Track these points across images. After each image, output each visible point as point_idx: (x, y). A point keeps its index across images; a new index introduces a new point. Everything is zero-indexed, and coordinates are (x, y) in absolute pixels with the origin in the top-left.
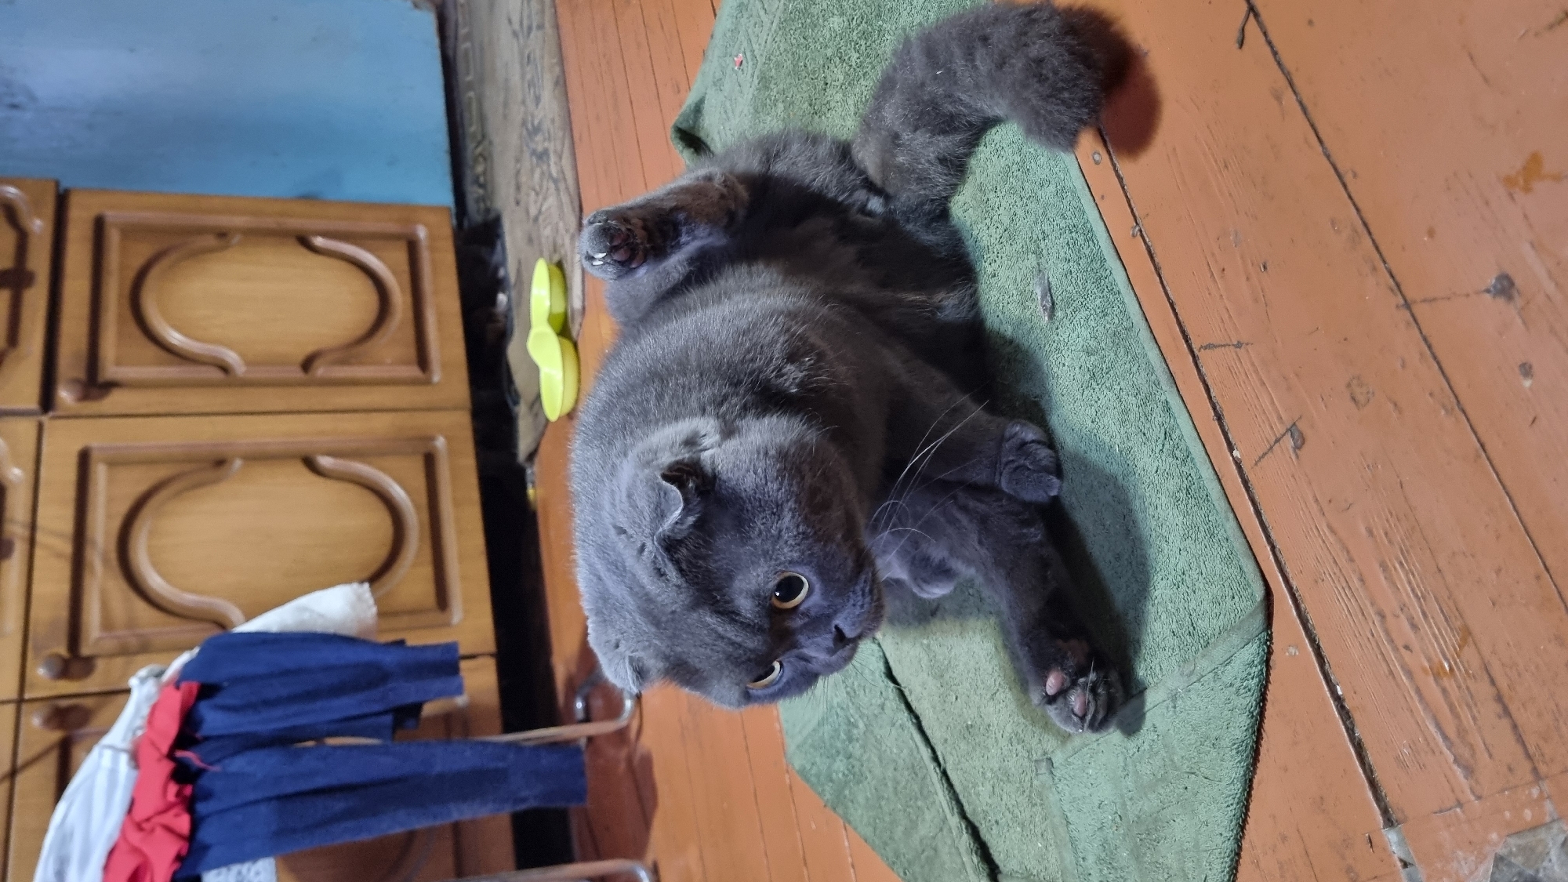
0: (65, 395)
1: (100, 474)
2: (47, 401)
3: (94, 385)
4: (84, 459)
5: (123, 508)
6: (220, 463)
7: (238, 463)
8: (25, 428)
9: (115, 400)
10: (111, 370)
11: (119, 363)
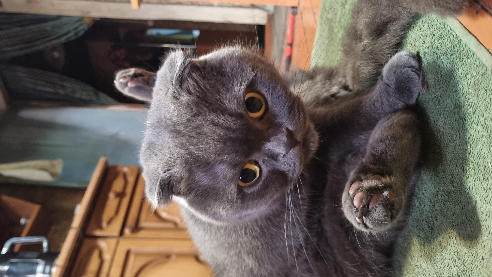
0: (127, 231)
1: (132, 258)
2: (122, 233)
3: (136, 228)
4: (128, 254)
5: (135, 270)
6: (168, 256)
7: (173, 257)
8: (113, 242)
9: (142, 234)
10: (143, 224)
11: (146, 221)
